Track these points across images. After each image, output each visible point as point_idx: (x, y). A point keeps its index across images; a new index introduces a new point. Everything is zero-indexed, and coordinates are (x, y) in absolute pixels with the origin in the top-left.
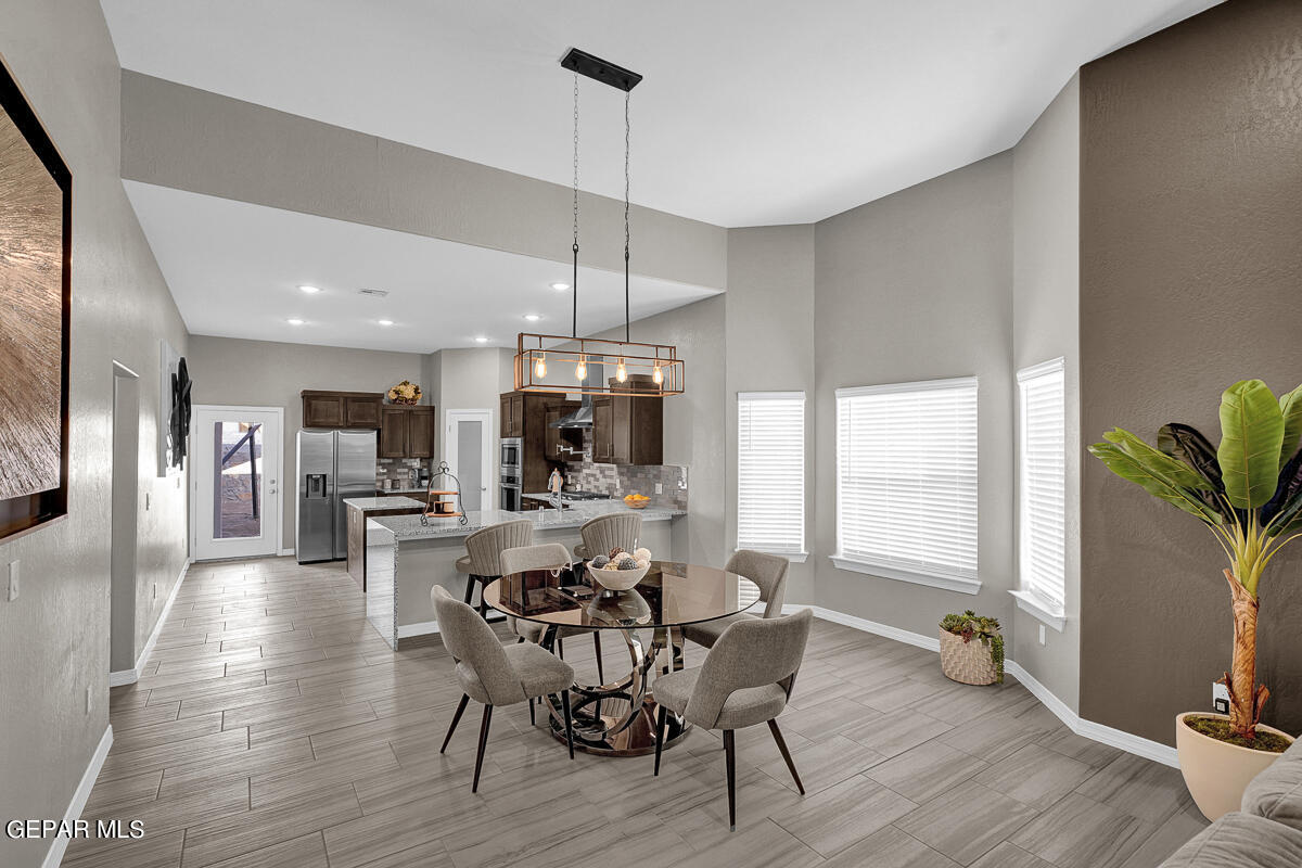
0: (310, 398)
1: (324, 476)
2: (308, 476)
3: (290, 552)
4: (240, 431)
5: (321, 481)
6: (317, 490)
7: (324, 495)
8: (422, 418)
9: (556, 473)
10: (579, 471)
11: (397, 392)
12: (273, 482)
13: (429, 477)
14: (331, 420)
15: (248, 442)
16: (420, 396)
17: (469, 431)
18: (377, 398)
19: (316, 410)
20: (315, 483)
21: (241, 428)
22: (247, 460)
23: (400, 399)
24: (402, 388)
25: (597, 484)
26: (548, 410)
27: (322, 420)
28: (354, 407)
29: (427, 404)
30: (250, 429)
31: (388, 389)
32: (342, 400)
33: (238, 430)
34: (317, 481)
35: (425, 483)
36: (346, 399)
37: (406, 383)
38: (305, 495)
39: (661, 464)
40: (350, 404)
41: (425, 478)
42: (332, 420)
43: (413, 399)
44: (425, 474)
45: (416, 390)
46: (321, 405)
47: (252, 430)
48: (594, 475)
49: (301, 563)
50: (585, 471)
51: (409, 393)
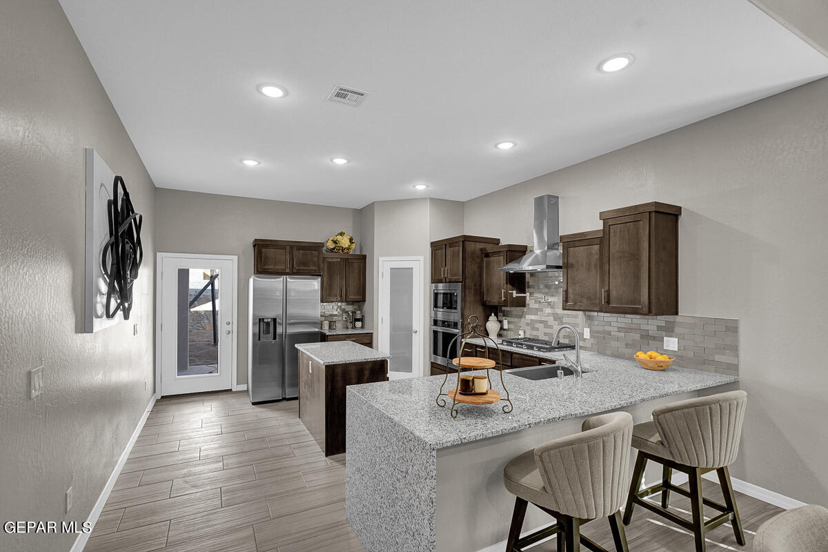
0: (261, 247)
1: (275, 320)
2: (260, 320)
3: (243, 387)
4: (205, 279)
5: (272, 324)
6: (268, 332)
7: (275, 338)
8: (356, 265)
9: (493, 318)
10: (521, 317)
11: (335, 242)
12: (229, 324)
13: (361, 320)
14: (278, 267)
15: (210, 287)
16: (353, 246)
17: (401, 278)
18: (317, 247)
19: (266, 258)
20: (266, 326)
21: (205, 276)
22: (209, 301)
23: (337, 248)
24: (339, 238)
25: (548, 330)
26: (487, 255)
27: (270, 267)
28: (298, 254)
29: (358, 253)
30: (212, 277)
31: (326, 239)
32: (288, 248)
33: (203, 278)
34: (268, 324)
35: (359, 324)
36: (292, 247)
37: (342, 234)
38: (257, 337)
39: (677, 313)
40: (296, 253)
41: (358, 320)
42: (280, 267)
43: (348, 249)
44: (359, 316)
45: (351, 240)
46: (270, 252)
47: (213, 278)
48: (544, 322)
49: (254, 404)
50: (529, 317)
51: (345, 242)
